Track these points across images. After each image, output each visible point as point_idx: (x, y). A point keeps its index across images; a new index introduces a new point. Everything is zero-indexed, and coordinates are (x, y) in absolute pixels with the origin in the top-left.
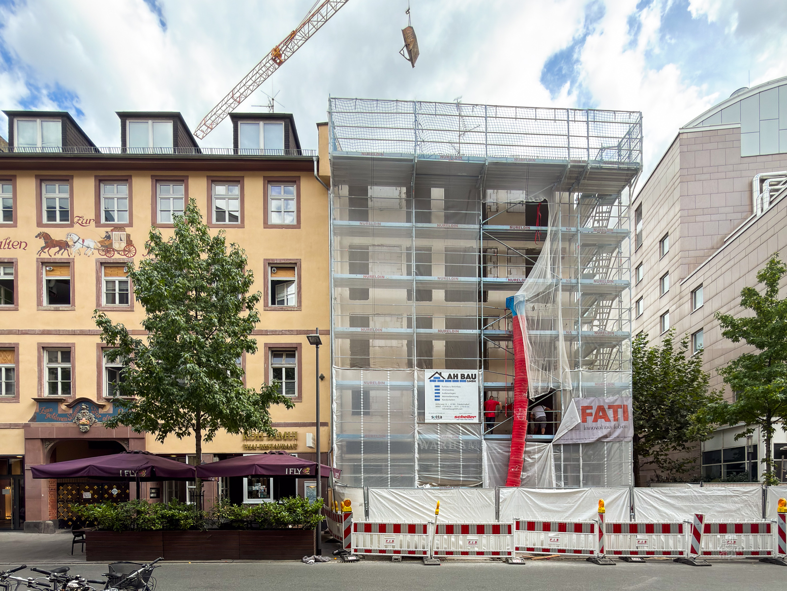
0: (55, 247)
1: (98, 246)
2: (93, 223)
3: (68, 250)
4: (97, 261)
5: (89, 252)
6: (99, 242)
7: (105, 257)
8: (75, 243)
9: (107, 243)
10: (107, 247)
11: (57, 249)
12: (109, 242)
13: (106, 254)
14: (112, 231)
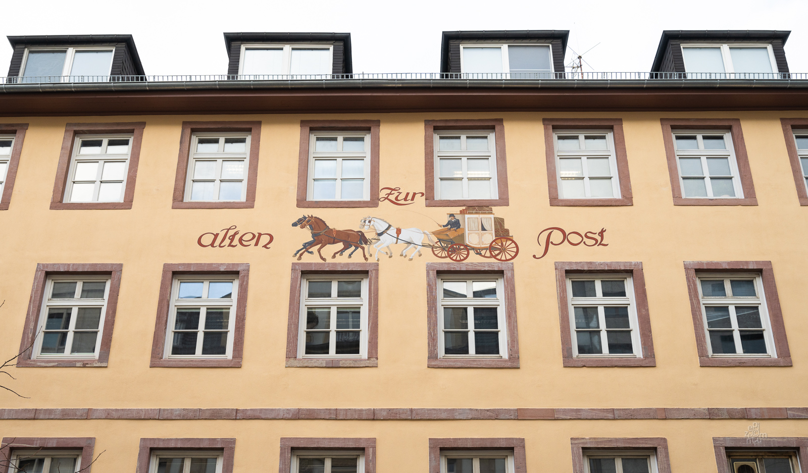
0: (334, 243)
1: (432, 241)
2: (420, 201)
3: (363, 249)
4: (429, 268)
5: (412, 252)
6: (434, 233)
7: (448, 260)
8: (380, 234)
9: (452, 234)
10: (452, 242)
11: (340, 246)
12: (456, 234)
13: (449, 256)
14: (462, 212)
